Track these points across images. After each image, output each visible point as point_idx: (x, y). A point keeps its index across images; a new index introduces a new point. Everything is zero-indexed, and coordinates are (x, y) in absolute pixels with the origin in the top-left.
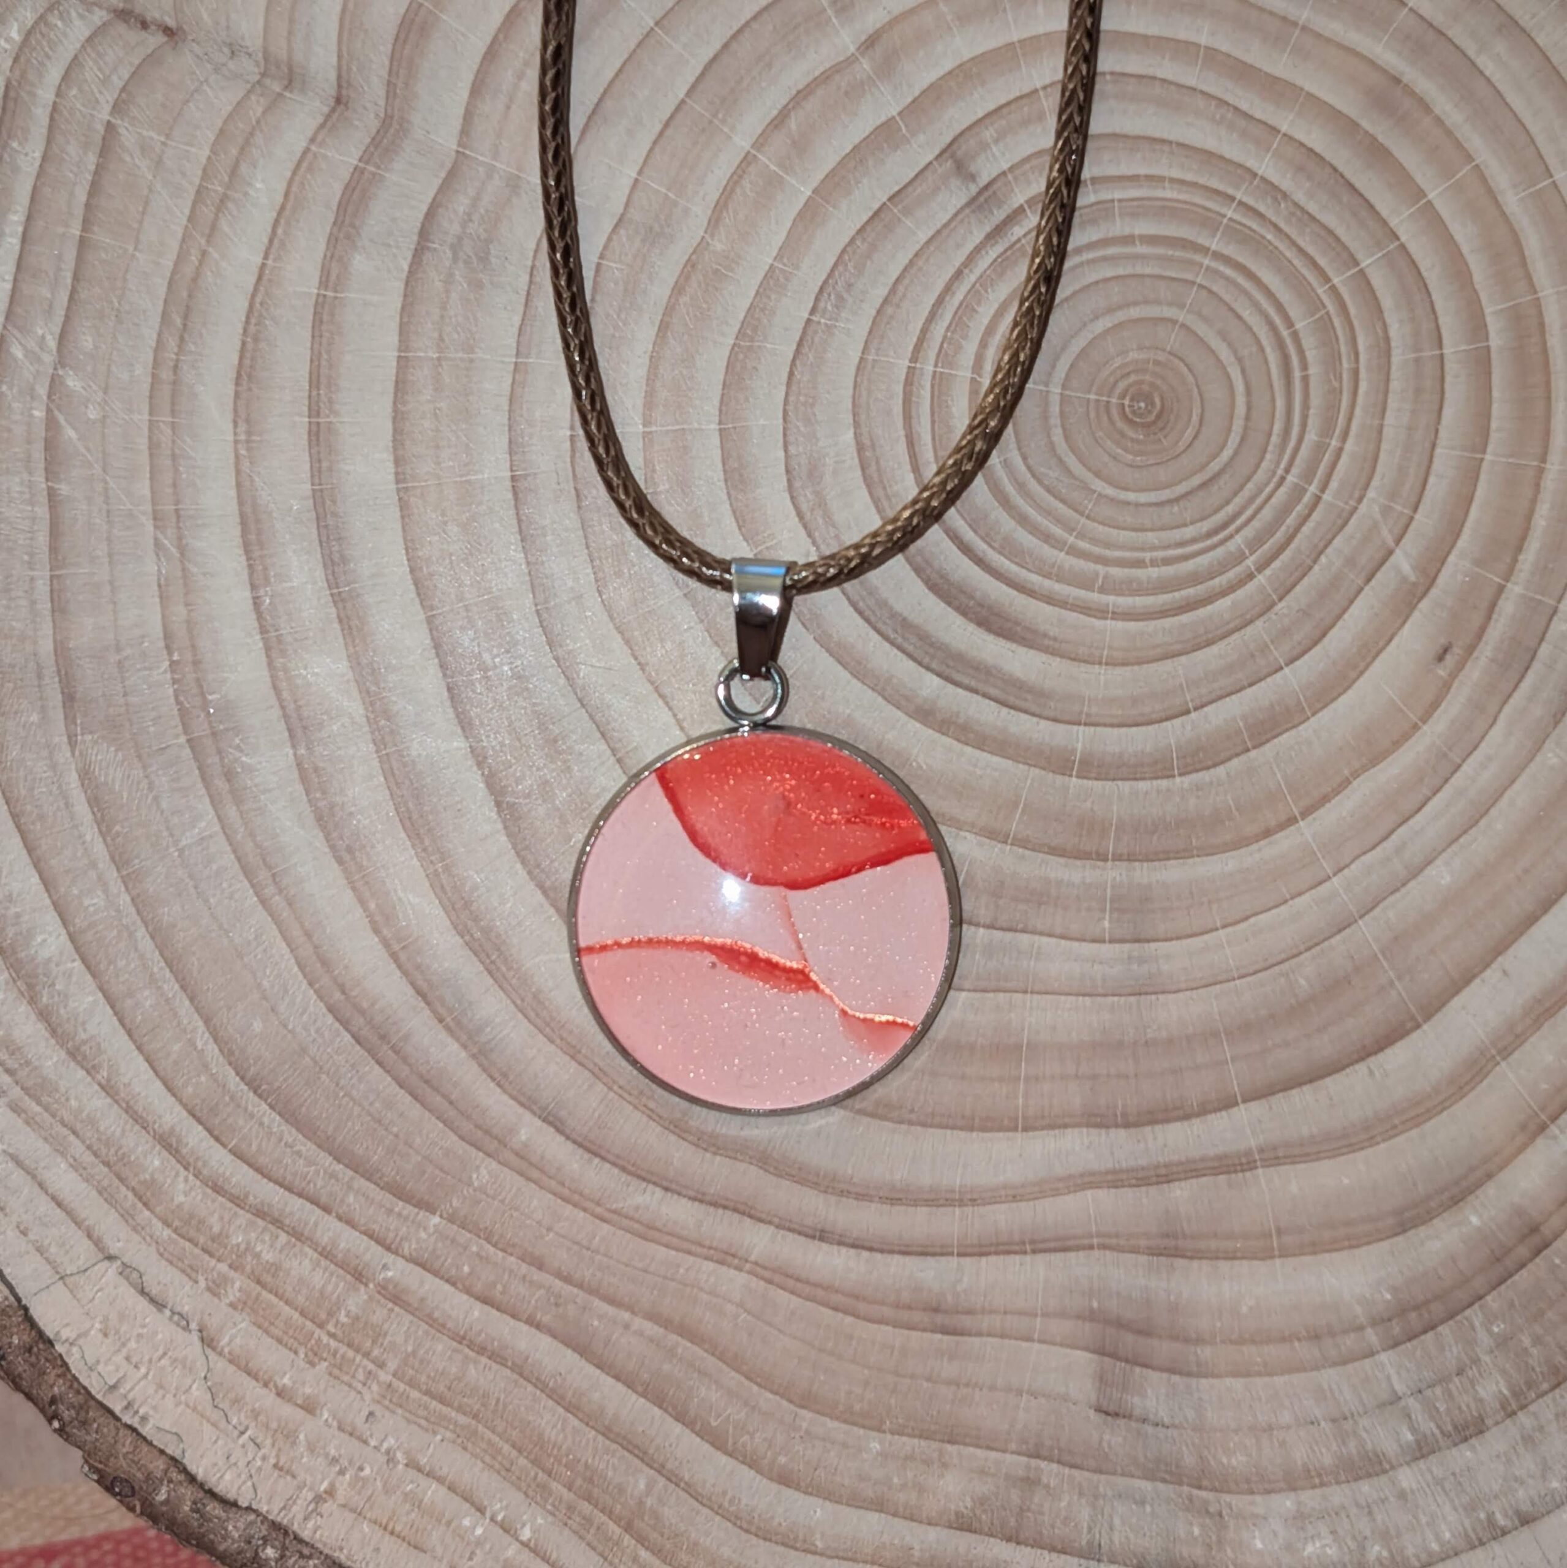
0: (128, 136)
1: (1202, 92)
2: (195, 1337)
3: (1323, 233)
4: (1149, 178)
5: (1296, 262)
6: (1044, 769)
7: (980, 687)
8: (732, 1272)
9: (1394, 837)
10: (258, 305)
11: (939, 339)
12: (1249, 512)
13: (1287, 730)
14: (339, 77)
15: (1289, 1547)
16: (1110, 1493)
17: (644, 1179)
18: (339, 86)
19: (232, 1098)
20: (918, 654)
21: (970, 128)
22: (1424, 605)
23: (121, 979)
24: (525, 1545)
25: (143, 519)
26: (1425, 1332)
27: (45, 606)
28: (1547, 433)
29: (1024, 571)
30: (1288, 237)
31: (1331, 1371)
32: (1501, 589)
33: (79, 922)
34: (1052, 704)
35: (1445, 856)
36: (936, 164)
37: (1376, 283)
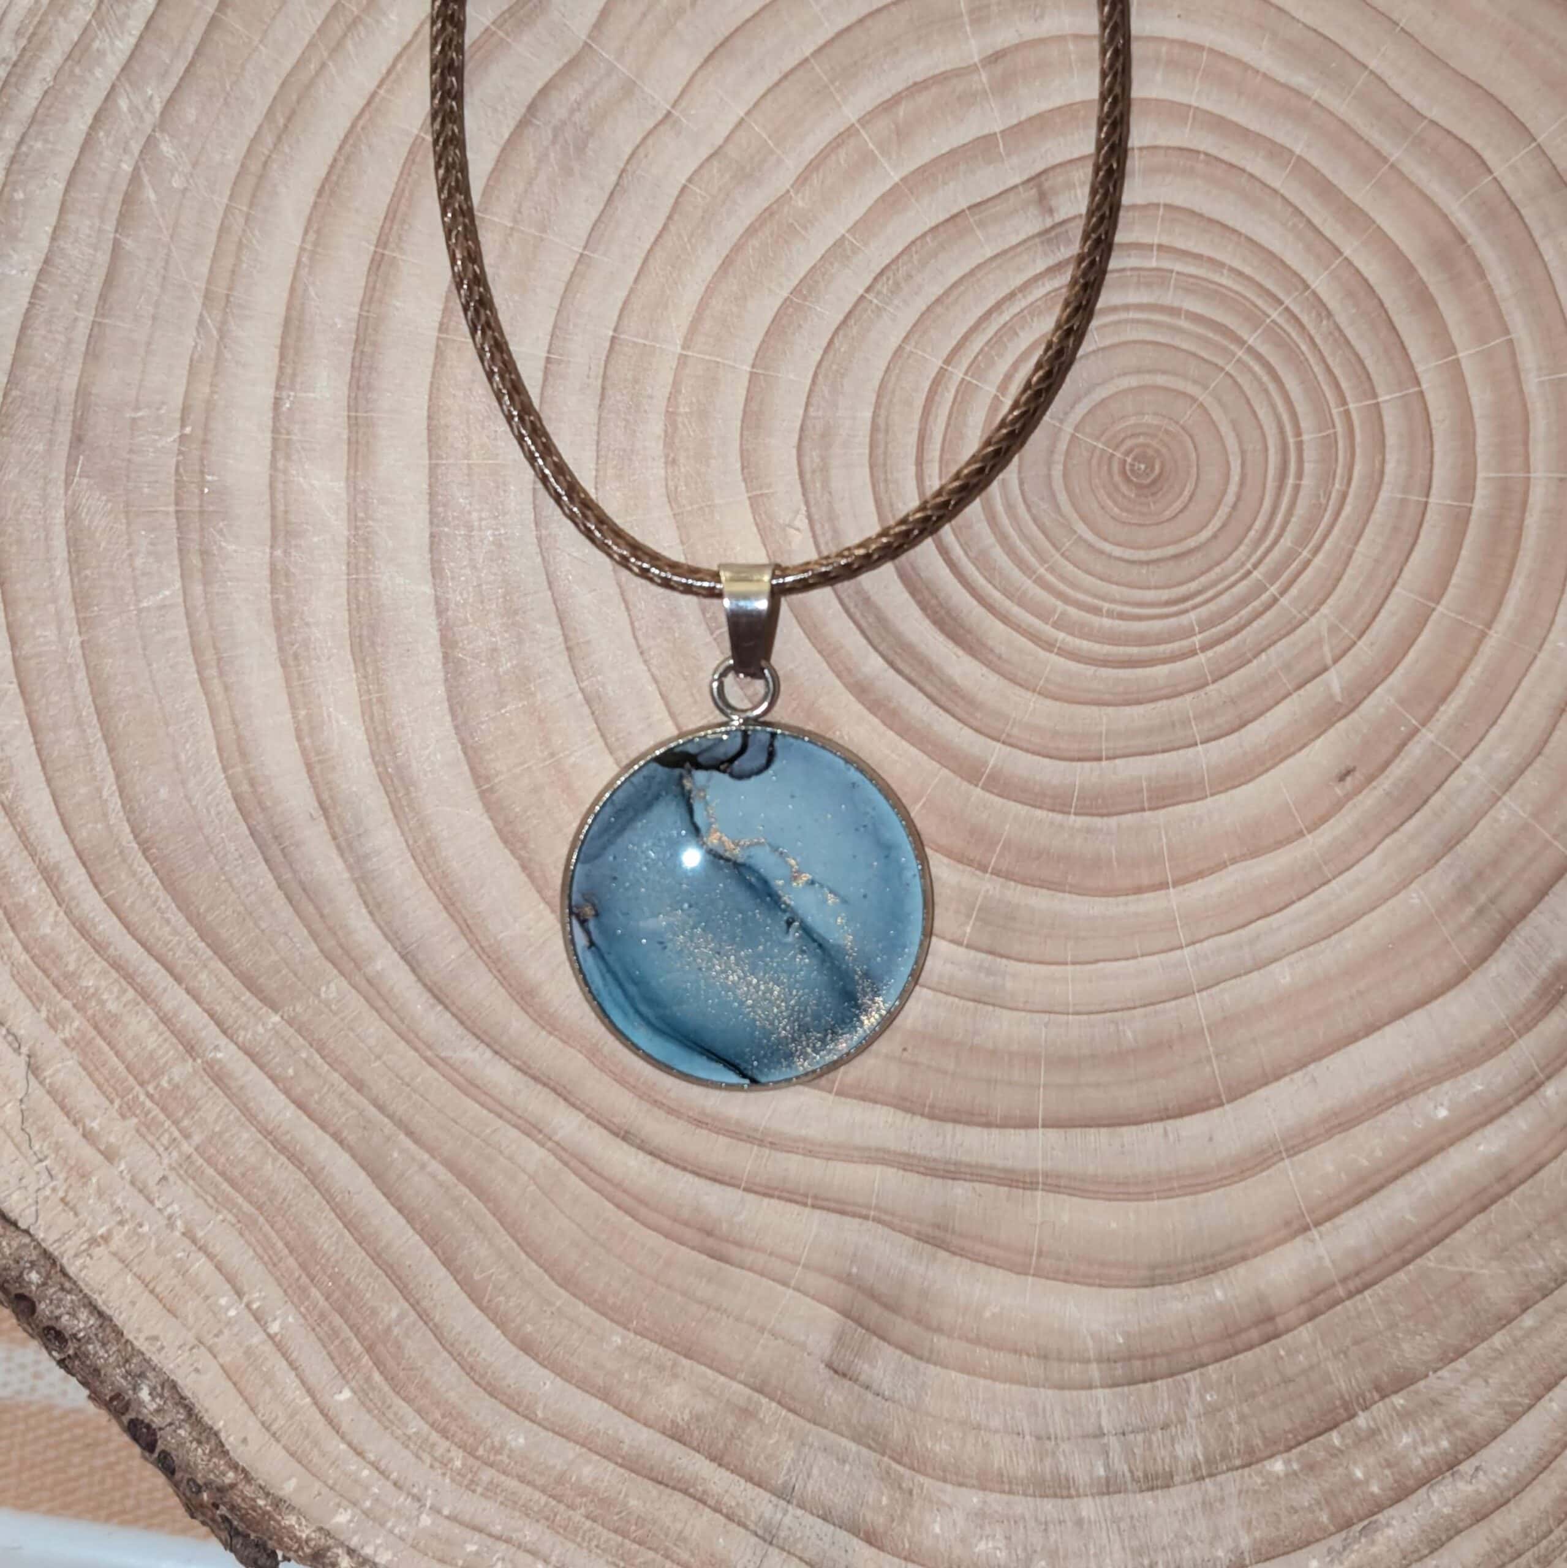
1: (1283, 197)
2: (23, 1059)
3: (1353, 359)
4: (1211, 260)
5: (1321, 378)
6: (954, 772)
7: (918, 680)
8: (535, 1146)
9: (1253, 925)
10: (359, 129)
11: (977, 350)
12: (1210, 593)
13: (1182, 803)
15: (963, 1540)
16: (816, 1444)
17: (478, 1038)
19: (121, 852)
20: (870, 632)
21: (1060, 165)
22: (1342, 725)
23: (51, 713)
24: (271, 1337)
25: (195, 294)
26: (1144, 1381)
27: (79, 347)
28: (1500, 604)
29: (990, 587)
30: (1320, 351)
31: (1050, 1392)
32: (1415, 732)
33: (27, 648)
34: (979, 715)
35: (1292, 958)
36: (1021, 189)
37: (1388, 419)
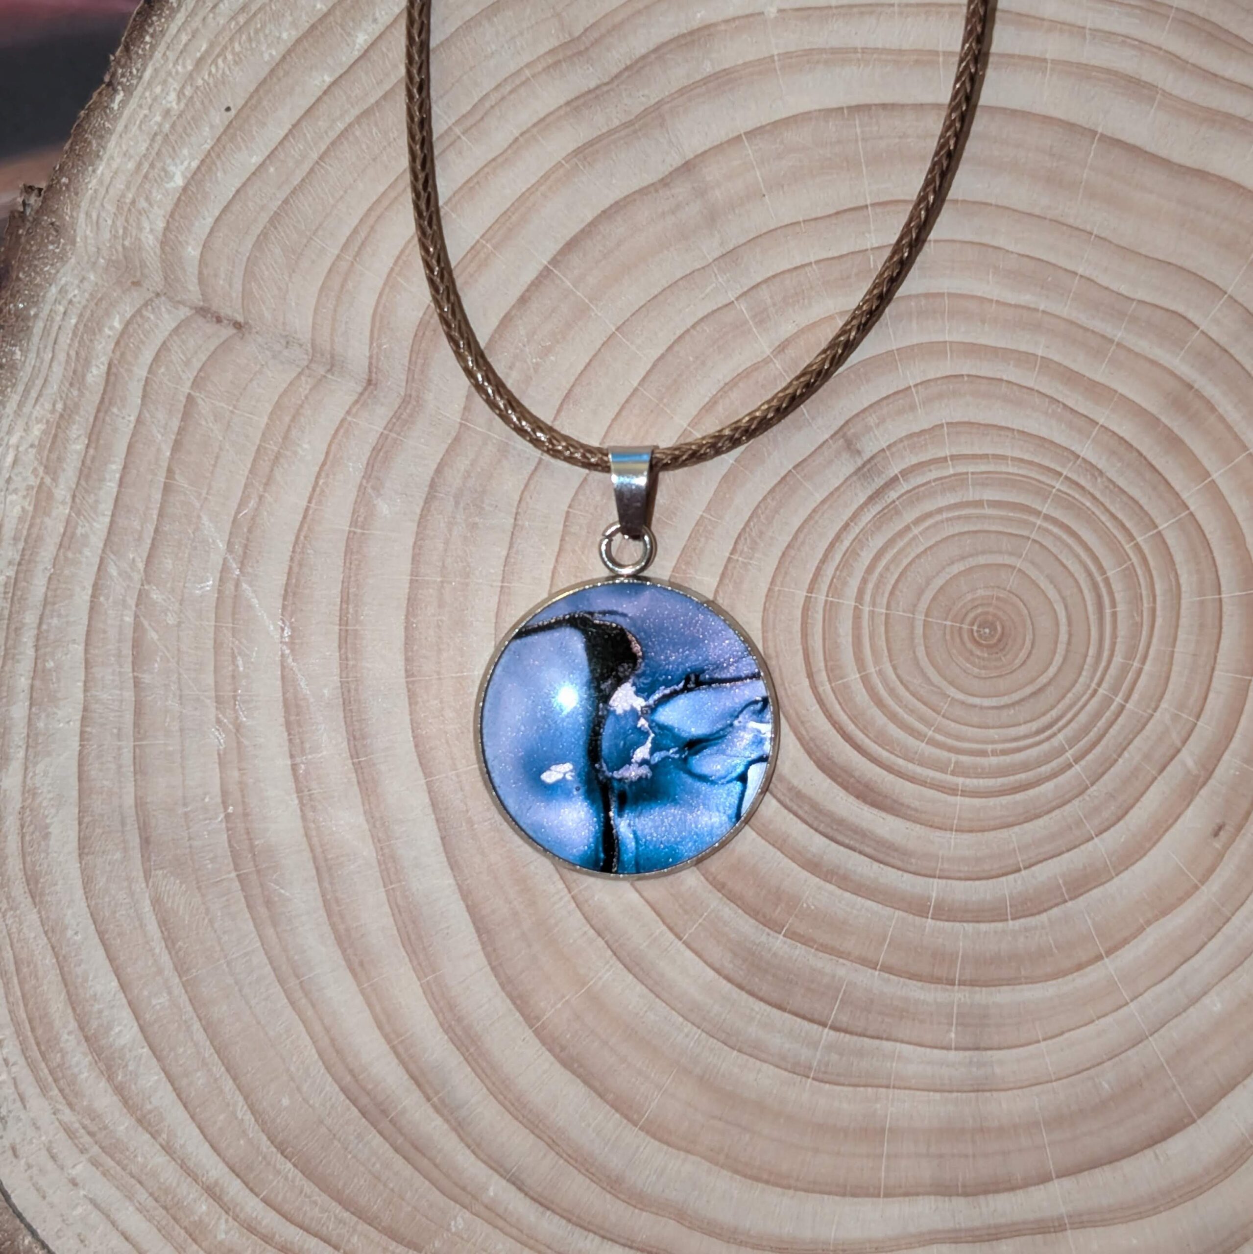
0: (204, 406)
1: (1038, 392)
3: (1130, 503)
4: (996, 457)
5: (1108, 524)
6: (906, 911)
7: (857, 846)
9: (1179, 972)
10: (302, 538)
11: (831, 575)
12: (1069, 716)
13: (1095, 887)
14: (370, 364)
17: (586, 1229)
18: (370, 372)
19: (264, 1158)
20: (810, 820)
21: (857, 415)
22: (1204, 792)
23: (180, 1063)
25: (208, 701)
27: (129, 769)
29: (893, 757)
30: (1102, 504)
33: (148, 1017)
34: (913, 861)
35: (1217, 988)
36: (831, 441)
37: (1170, 542)
